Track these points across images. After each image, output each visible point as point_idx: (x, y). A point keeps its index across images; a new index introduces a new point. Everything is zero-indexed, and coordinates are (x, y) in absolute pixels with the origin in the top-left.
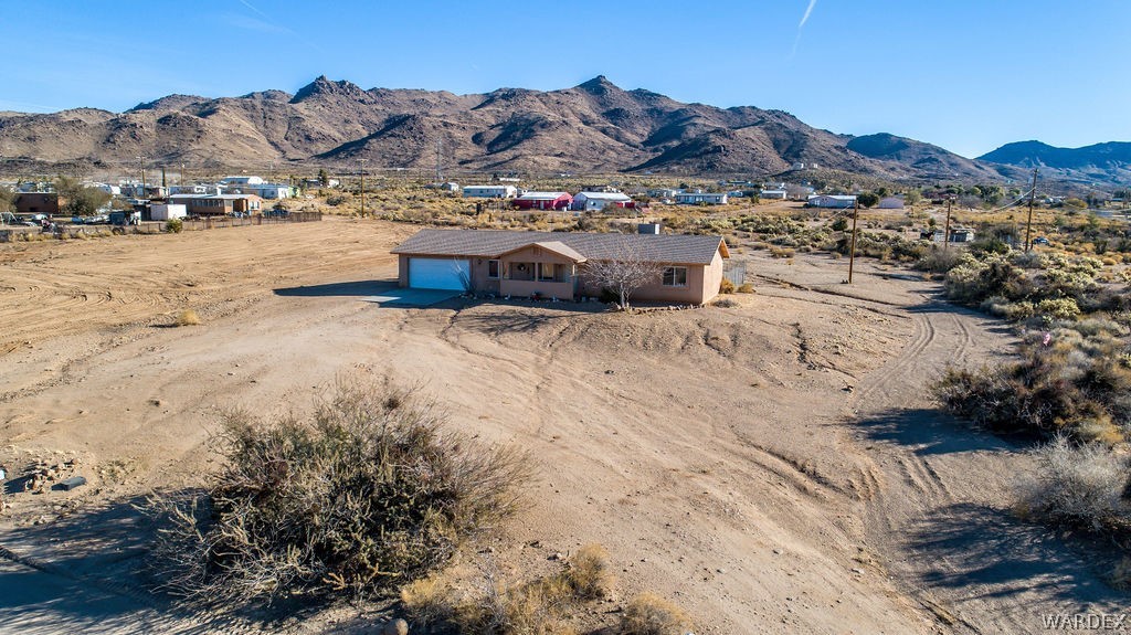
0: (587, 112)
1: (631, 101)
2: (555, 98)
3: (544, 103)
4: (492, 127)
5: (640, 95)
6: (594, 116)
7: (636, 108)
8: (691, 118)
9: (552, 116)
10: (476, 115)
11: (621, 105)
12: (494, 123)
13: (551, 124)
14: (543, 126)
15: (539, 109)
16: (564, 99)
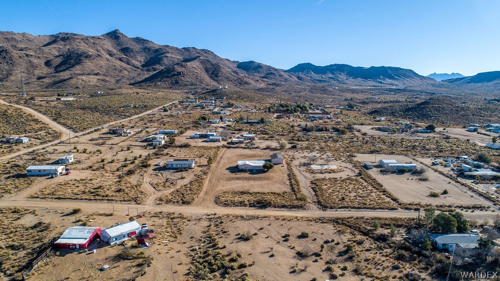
0: (111, 48)
1: (134, 43)
2: (92, 41)
3: (86, 43)
4: (57, 57)
5: (138, 40)
6: (114, 51)
7: (137, 47)
8: (165, 53)
9: (92, 51)
10: (46, 49)
11: (129, 46)
12: (57, 54)
13: (91, 56)
14: (86, 57)
15: (83, 47)
16: (97, 41)
